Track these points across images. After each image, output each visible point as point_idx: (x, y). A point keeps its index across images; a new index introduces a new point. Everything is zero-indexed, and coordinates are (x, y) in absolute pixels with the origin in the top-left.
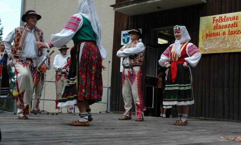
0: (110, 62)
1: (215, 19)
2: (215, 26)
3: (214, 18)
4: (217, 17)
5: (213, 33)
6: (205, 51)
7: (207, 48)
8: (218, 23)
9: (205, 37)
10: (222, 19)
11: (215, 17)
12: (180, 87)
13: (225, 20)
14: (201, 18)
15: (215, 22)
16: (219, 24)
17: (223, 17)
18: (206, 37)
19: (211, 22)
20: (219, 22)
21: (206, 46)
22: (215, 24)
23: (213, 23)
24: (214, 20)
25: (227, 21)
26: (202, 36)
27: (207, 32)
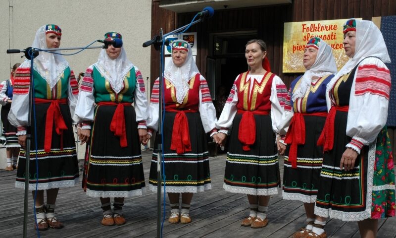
0: (148, 78)
1: (305, 27)
2: (305, 37)
3: (303, 25)
4: (308, 24)
5: (302, 45)
6: (292, 69)
7: (295, 65)
8: (309, 32)
9: (292, 51)
10: (314, 28)
11: (305, 25)
12: (259, 161)
13: (318, 29)
14: (285, 23)
15: (305, 30)
16: (311, 34)
17: (316, 25)
18: (294, 51)
19: (300, 30)
20: (311, 32)
21: (293, 63)
22: (305, 34)
23: (303, 32)
24: (304, 29)
25: (321, 30)
26: (288, 49)
27: (295, 44)
